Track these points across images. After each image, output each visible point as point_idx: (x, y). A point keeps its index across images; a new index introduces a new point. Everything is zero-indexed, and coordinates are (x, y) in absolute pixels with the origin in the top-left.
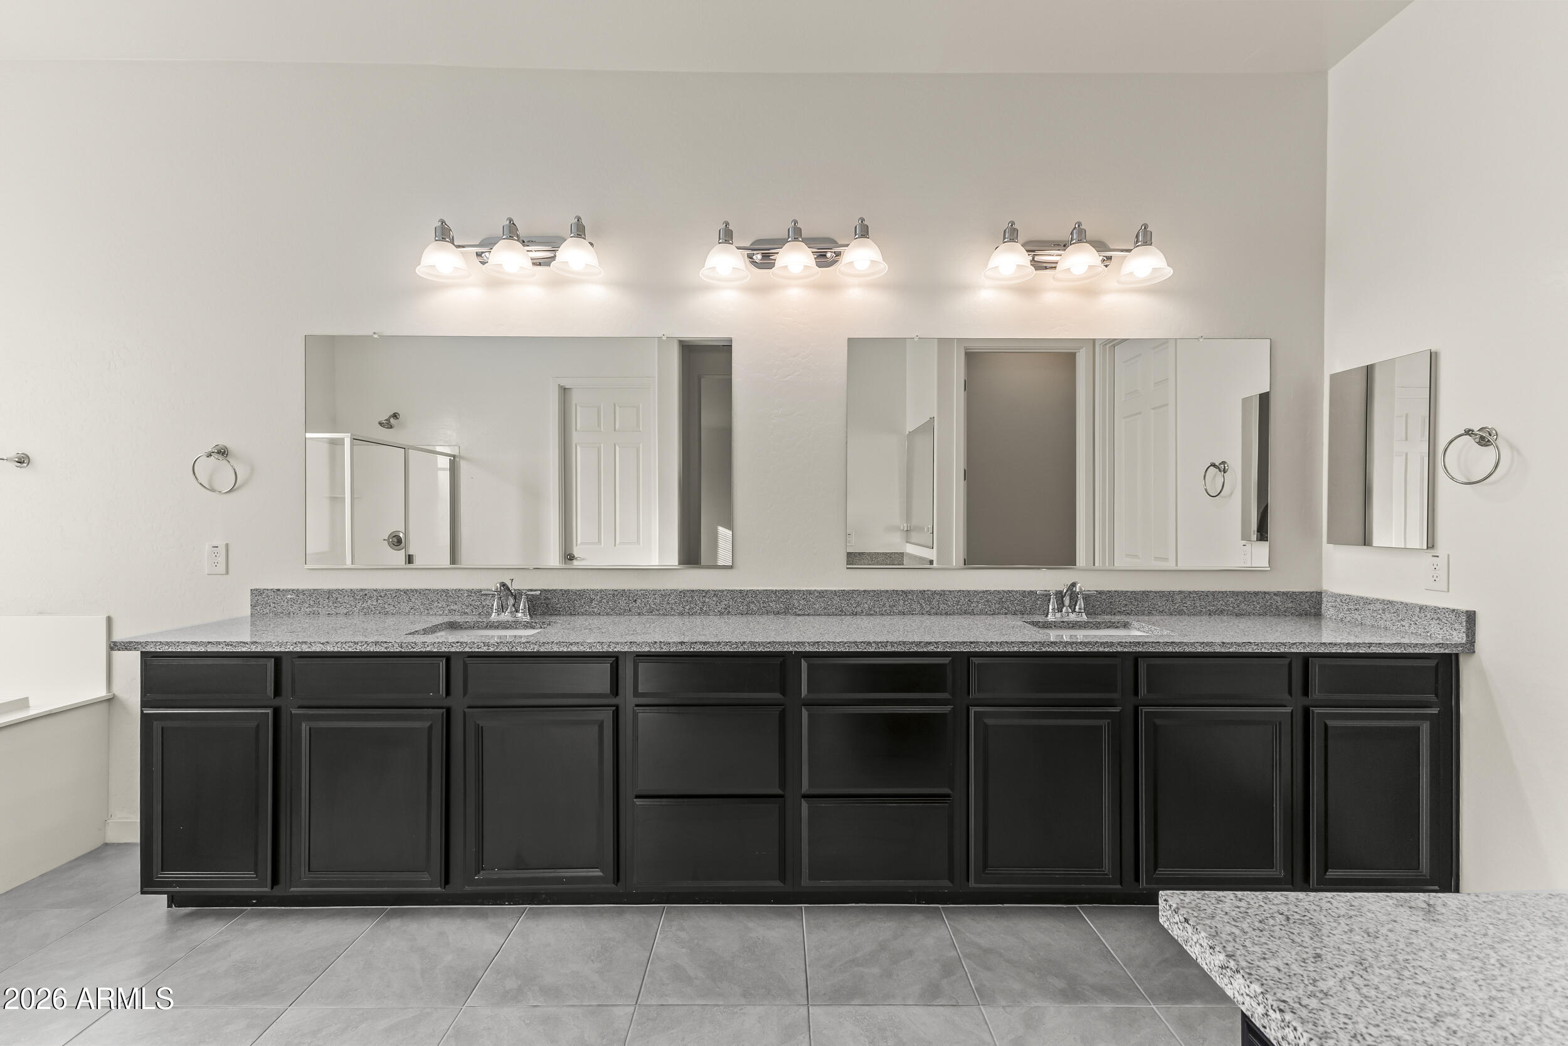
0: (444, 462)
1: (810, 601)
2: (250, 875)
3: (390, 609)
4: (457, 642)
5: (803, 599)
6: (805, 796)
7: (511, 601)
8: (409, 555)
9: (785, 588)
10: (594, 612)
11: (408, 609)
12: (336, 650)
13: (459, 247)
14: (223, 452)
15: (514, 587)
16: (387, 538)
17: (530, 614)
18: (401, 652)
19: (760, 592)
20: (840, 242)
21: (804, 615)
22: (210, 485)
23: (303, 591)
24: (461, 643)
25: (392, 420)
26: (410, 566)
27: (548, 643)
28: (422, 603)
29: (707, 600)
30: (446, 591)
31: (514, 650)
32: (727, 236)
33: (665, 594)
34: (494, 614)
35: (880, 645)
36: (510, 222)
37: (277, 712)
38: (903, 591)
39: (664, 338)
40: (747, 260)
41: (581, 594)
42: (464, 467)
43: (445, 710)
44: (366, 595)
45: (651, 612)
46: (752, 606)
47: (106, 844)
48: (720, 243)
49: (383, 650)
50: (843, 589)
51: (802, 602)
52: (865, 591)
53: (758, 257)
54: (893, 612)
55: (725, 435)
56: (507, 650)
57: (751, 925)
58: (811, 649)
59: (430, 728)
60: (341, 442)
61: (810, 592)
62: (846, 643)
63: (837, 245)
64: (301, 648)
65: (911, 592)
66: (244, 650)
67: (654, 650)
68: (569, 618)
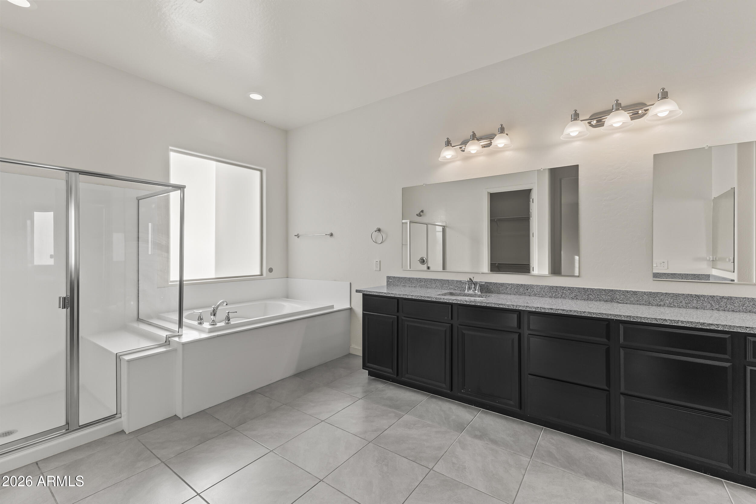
0: (440, 229)
1: (627, 296)
2: (390, 370)
3: (429, 286)
4: (455, 299)
5: (623, 295)
6: (622, 394)
7: (473, 286)
8: (428, 267)
9: (611, 289)
10: (508, 293)
11: (435, 286)
12: (415, 298)
13: (453, 147)
14: (379, 230)
15: (474, 280)
16: (419, 260)
17: (481, 292)
18: (436, 301)
19: (595, 289)
20: (648, 104)
21: (624, 303)
22: (376, 241)
23: (402, 278)
24: (457, 300)
25: (421, 213)
26: (429, 270)
27: (490, 303)
28: (440, 284)
29: (565, 292)
30: (448, 280)
31: (476, 304)
32: (576, 116)
33: (542, 288)
34: (466, 291)
35: (673, 321)
36: (473, 133)
37: (398, 317)
38: (696, 295)
39: (542, 170)
40: (588, 125)
41: (502, 285)
42: (448, 230)
43: (451, 325)
44: (421, 280)
45: (535, 295)
46: (590, 296)
47: (350, 353)
48: (572, 121)
49: (430, 300)
50: (650, 291)
51: (622, 296)
52: (666, 293)
53: (594, 122)
54: (689, 307)
55: (575, 207)
56: (474, 304)
57: (589, 448)
58: (626, 319)
59: (446, 331)
60: (406, 223)
61: (627, 292)
62: (649, 318)
63: (646, 106)
64: (405, 297)
65: (704, 296)
66: (389, 295)
67: (537, 311)
68: (497, 294)
